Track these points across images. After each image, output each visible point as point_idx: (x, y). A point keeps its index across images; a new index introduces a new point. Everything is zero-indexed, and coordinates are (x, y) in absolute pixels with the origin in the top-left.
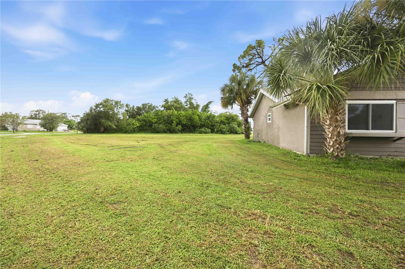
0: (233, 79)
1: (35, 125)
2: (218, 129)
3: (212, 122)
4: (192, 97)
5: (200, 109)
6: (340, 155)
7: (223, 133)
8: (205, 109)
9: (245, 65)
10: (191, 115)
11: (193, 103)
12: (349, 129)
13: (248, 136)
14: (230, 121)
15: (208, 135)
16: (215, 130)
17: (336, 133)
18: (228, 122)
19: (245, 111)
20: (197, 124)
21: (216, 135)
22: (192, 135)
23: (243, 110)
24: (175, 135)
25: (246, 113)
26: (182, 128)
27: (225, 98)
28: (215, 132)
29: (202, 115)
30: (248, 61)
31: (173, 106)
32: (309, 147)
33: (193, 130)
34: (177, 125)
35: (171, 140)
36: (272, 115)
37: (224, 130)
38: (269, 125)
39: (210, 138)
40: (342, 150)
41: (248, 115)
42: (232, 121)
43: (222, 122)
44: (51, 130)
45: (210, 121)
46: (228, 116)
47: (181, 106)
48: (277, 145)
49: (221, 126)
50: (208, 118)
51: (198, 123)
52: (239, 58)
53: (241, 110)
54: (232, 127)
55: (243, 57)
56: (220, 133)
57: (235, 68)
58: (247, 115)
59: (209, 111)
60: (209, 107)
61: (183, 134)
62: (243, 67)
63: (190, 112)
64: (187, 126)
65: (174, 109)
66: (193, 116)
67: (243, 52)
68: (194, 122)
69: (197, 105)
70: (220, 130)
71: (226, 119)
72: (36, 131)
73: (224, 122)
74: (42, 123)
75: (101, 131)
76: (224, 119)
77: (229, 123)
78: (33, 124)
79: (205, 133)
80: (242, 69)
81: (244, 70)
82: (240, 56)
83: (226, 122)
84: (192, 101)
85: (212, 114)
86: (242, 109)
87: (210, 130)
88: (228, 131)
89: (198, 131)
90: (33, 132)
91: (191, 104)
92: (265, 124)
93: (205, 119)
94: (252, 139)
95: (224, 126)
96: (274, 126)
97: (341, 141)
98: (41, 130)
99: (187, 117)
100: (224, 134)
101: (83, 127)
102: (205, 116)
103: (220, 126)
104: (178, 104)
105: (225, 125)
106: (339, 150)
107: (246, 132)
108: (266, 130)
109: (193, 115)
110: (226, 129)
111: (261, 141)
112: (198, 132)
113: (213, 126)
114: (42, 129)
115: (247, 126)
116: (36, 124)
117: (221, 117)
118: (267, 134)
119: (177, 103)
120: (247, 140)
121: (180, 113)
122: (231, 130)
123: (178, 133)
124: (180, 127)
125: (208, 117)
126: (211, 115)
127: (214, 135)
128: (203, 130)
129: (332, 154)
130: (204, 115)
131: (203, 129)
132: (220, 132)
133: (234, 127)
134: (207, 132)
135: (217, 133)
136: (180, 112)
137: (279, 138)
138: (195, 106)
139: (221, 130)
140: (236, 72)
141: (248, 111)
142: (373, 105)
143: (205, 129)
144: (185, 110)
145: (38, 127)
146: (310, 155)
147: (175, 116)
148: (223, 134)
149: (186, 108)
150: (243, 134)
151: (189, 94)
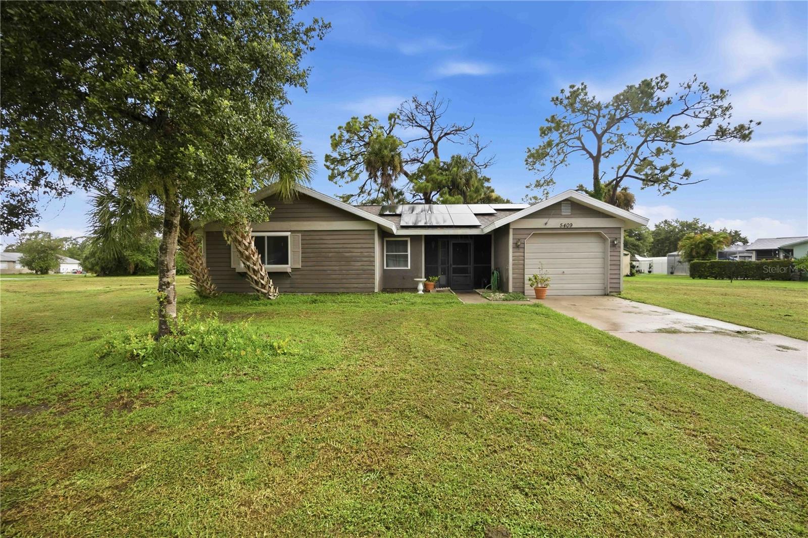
1: (12, 264)
44: (44, 271)
72: (14, 274)
74: (24, 259)
75: (129, 272)
78: (8, 261)
90: (9, 276)
98: (24, 272)
101: (93, 265)
114: (26, 270)
116: (14, 262)
142: (269, 237)
145: (18, 267)
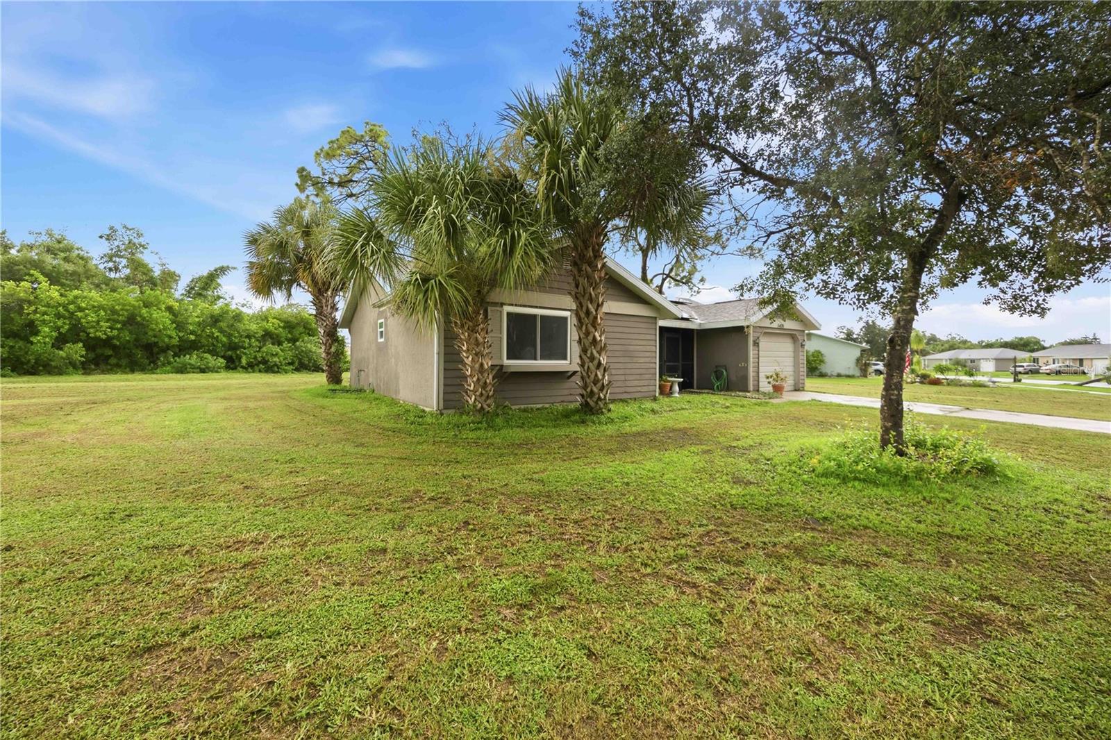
0: (288, 216)
2: (255, 358)
3: (229, 336)
4: (141, 240)
5: (180, 289)
6: (485, 406)
7: (269, 367)
8: (204, 289)
9: (336, 180)
10: (134, 306)
11: (144, 266)
12: (508, 358)
13: (335, 378)
14: (296, 333)
15: (215, 375)
16: (244, 361)
17: (477, 366)
18: (289, 336)
19: (327, 310)
20: (166, 340)
21: (247, 375)
22: (140, 380)
23: (322, 307)
24: (49, 381)
25: (331, 314)
26: (91, 355)
27: (263, 267)
28: (243, 367)
29: (186, 310)
30: (347, 172)
31: (37, 265)
32: (441, 396)
33: (147, 361)
34: (60, 341)
35: (16, 402)
36: (386, 325)
37: (276, 359)
38: (382, 349)
39: (213, 386)
40: (488, 397)
41: (334, 319)
42: (305, 333)
43: (268, 336)
45: (221, 331)
46: (293, 320)
47: (81, 270)
48: (394, 397)
49: (264, 349)
50: (215, 320)
51: (170, 337)
52: (318, 154)
53: (315, 305)
54: (303, 351)
55: (329, 156)
56: (260, 371)
57: (306, 182)
58: (332, 319)
59: (219, 297)
60: (220, 285)
61: (90, 378)
62: (331, 183)
63: (131, 295)
64: (114, 347)
65: (41, 278)
66: (144, 311)
67: (329, 143)
68: (150, 333)
69: (163, 272)
70: (260, 359)
71: (284, 328)
73: (278, 336)
76: (276, 326)
77: (294, 340)
79: (203, 371)
80: (329, 188)
81: (335, 193)
82: (321, 150)
83: (284, 335)
84: (139, 255)
85: (233, 307)
86: (317, 303)
87: (222, 360)
88: (290, 364)
89: (169, 363)
91: (137, 265)
92: (374, 345)
93: (199, 324)
94: (348, 384)
95: (276, 349)
96: (390, 352)
97: (486, 382)
99: (114, 312)
100: (278, 372)
102: (202, 313)
103: (260, 348)
104: (66, 260)
105: (280, 344)
106: (483, 398)
107: (329, 367)
108: (375, 361)
109: (146, 307)
110: (281, 359)
111: (365, 388)
112: (168, 368)
113: (233, 347)
115: (333, 349)
117: (266, 319)
118: (377, 372)
119: (63, 255)
120: (332, 387)
121: (76, 297)
122: (300, 360)
123: (68, 374)
124: (77, 350)
125: (212, 316)
126: (224, 312)
127: (237, 375)
128: (192, 362)
129: (475, 406)
130: (197, 311)
131: (193, 359)
132: (262, 366)
133: (311, 351)
134: (208, 368)
135: (250, 370)
136: (76, 292)
137: (397, 378)
138: (156, 274)
139: (265, 362)
140: (307, 192)
141: (334, 308)
142: (543, 317)
143: (202, 359)
144: (104, 284)
146: (443, 411)
147: (48, 305)
148: (274, 372)
149: (111, 279)
150: (323, 371)
151: (125, 227)
